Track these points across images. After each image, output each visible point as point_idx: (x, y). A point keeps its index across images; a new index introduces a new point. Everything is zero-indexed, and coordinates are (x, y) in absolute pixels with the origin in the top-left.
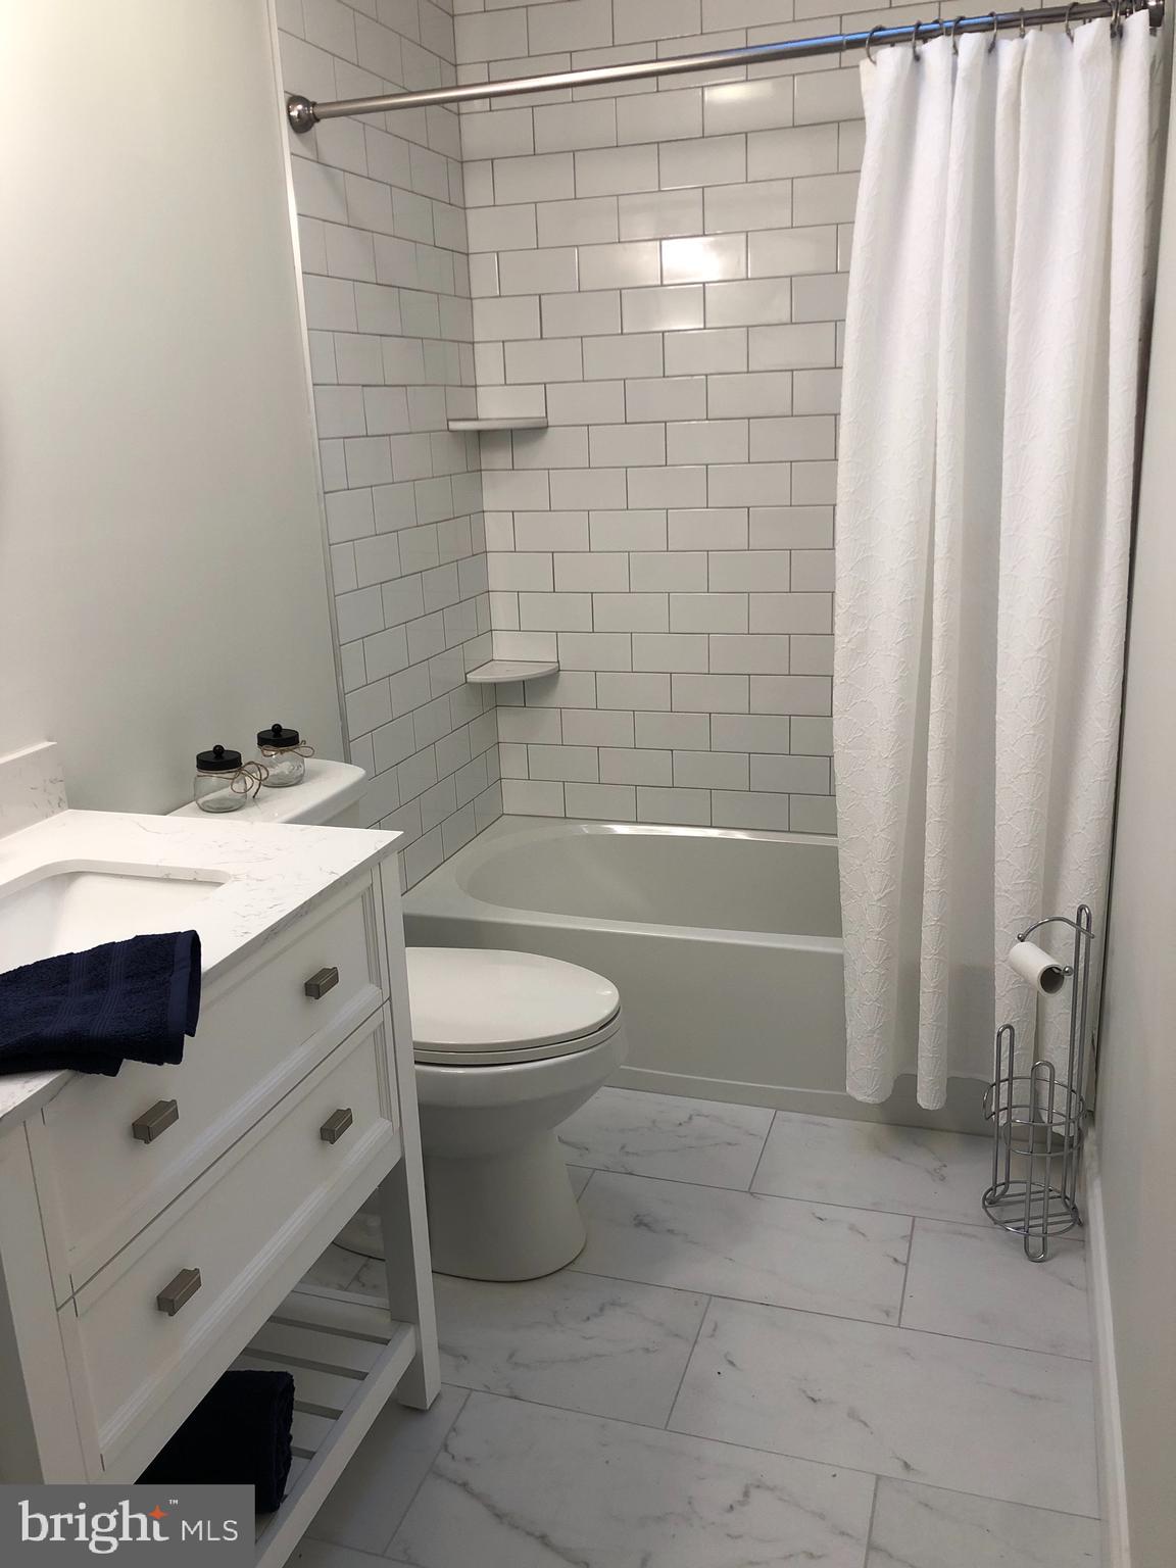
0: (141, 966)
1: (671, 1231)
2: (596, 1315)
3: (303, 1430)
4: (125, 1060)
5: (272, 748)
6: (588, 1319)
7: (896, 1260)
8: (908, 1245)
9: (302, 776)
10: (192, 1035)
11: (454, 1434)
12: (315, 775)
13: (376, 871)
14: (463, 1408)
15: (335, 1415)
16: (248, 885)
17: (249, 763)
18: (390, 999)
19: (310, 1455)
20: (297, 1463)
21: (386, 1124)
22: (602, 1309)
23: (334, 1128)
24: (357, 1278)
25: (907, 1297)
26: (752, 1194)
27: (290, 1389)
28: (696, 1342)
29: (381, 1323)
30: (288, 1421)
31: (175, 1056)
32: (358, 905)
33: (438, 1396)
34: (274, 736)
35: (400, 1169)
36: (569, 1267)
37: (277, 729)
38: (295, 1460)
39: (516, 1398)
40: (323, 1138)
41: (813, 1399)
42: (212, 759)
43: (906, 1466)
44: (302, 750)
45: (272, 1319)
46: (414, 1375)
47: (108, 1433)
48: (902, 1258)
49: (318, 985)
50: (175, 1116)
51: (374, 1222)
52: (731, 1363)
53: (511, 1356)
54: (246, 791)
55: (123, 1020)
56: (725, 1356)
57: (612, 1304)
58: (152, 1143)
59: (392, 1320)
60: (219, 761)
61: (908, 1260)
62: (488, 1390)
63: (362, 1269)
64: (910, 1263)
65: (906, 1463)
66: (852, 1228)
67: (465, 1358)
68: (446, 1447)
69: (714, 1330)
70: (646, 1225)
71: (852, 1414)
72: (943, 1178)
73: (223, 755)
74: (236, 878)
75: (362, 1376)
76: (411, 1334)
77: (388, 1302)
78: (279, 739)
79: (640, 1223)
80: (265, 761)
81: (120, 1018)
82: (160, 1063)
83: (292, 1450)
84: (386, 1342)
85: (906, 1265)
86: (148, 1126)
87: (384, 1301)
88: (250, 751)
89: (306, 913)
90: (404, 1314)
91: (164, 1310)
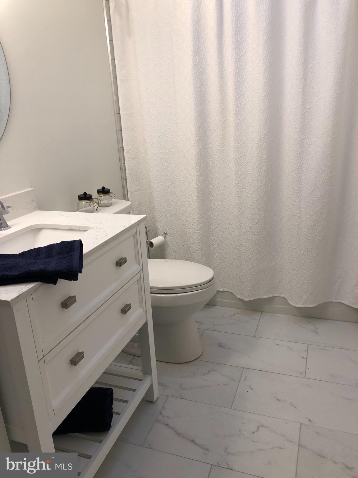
0: (63, 251)
1: (230, 348)
2: (207, 374)
3: (116, 406)
4: (59, 279)
5: (102, 194)
6: (205, 375)
7: (303, 357)
8: (307, 353)
9: (111, 203)
10: (81, 273)
11: (163, 409)
12: (115, 203)
13: (138, 227)
14: (166, 401)
15: (126, 402)
16: (97, 230)
17: (95, 198)
18: (142, 269)
19: (119, 414)
20: (115, 416)
21: (142, 310)
22: (209, 372)
23: (125, 310)
24: (131, 362)
25: (307, 369)
26: (255, 337)
27: (112, 393)
28: (239, 382)
29: (140, 374)
30: (112, 403)
31: (75, 278)
32: (132, 238)
33: (158, 398)
34: (102, 190)
35: (146, 325)
36: (197, 359)
37: (103, 188)
38: (114, 416)
39: (183, 399)
40: (122, 313)
41: (278, 400)
42: (83, 196)
43: (310, 420)
44: (111, 195)
45: (104, 373)
46: (150, 390)
47: (55, 403)
48: (305, 357)
49: (120, 263)
50: (75, 301)
51: (136, 345)
52: (251, 389)
53: (181, 386)
54: (94, 207)
55: (58, 266)
56: (249, 386)
57: (212, 370)
58: (68, 309)
59: (143, 373)
60: (85, 197)
61: (307, 357)
62: (173, 396)
63: (132, 359)
64: (308, 358)
65: (309, 420)
66: (288, 347)
67: (166, 386)
68: (161, 413)
69: (245, 378)
70: (222, 346)
71: (291, 404)
72: (317, 333)
73: (87, 195)
74: (93, 228)
75: (134, 390)
76: (149, 378)
77: (142, 368)
78: (104, 191)
79: (220, 345)
80: (100, 198)
81: (57, 265)
82: (71, 280)
83: (113, 413)
84: (141, 380)
85: (306, 359)
86: (67, 303)
87: (141, 368)
88: (95, 195)
89: (116, 238)
90: (147, 372)
91: (73, 364)
